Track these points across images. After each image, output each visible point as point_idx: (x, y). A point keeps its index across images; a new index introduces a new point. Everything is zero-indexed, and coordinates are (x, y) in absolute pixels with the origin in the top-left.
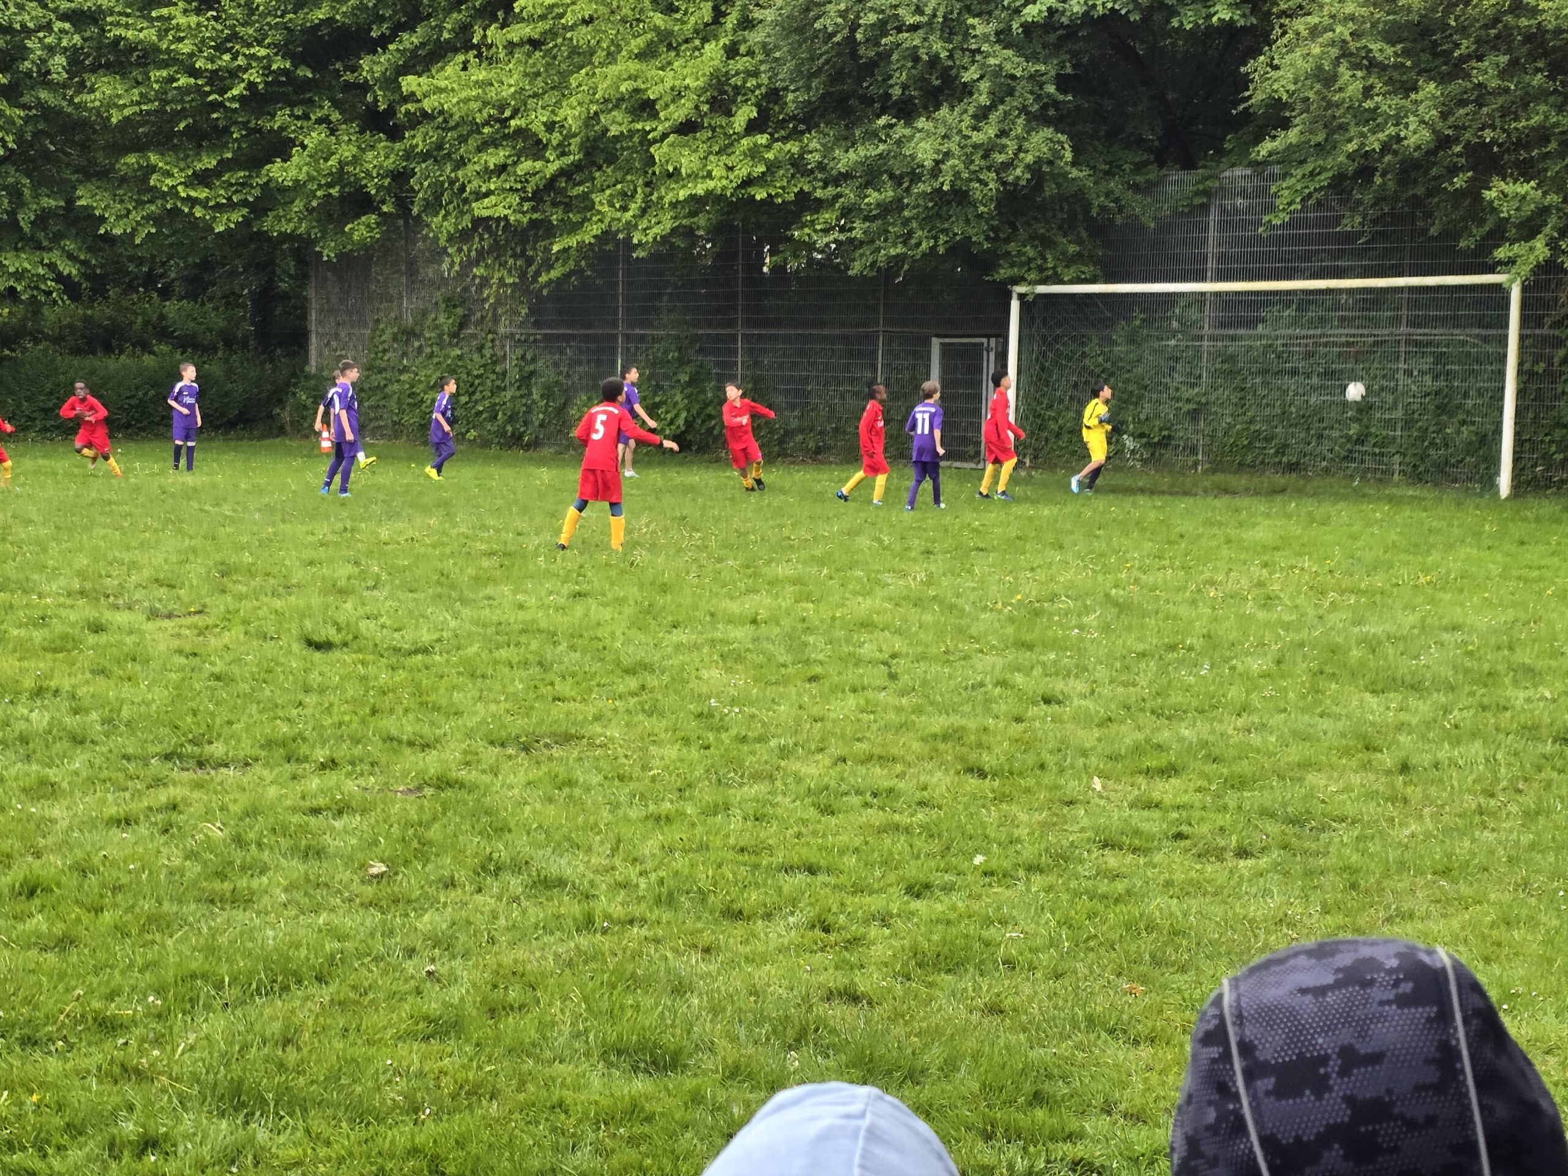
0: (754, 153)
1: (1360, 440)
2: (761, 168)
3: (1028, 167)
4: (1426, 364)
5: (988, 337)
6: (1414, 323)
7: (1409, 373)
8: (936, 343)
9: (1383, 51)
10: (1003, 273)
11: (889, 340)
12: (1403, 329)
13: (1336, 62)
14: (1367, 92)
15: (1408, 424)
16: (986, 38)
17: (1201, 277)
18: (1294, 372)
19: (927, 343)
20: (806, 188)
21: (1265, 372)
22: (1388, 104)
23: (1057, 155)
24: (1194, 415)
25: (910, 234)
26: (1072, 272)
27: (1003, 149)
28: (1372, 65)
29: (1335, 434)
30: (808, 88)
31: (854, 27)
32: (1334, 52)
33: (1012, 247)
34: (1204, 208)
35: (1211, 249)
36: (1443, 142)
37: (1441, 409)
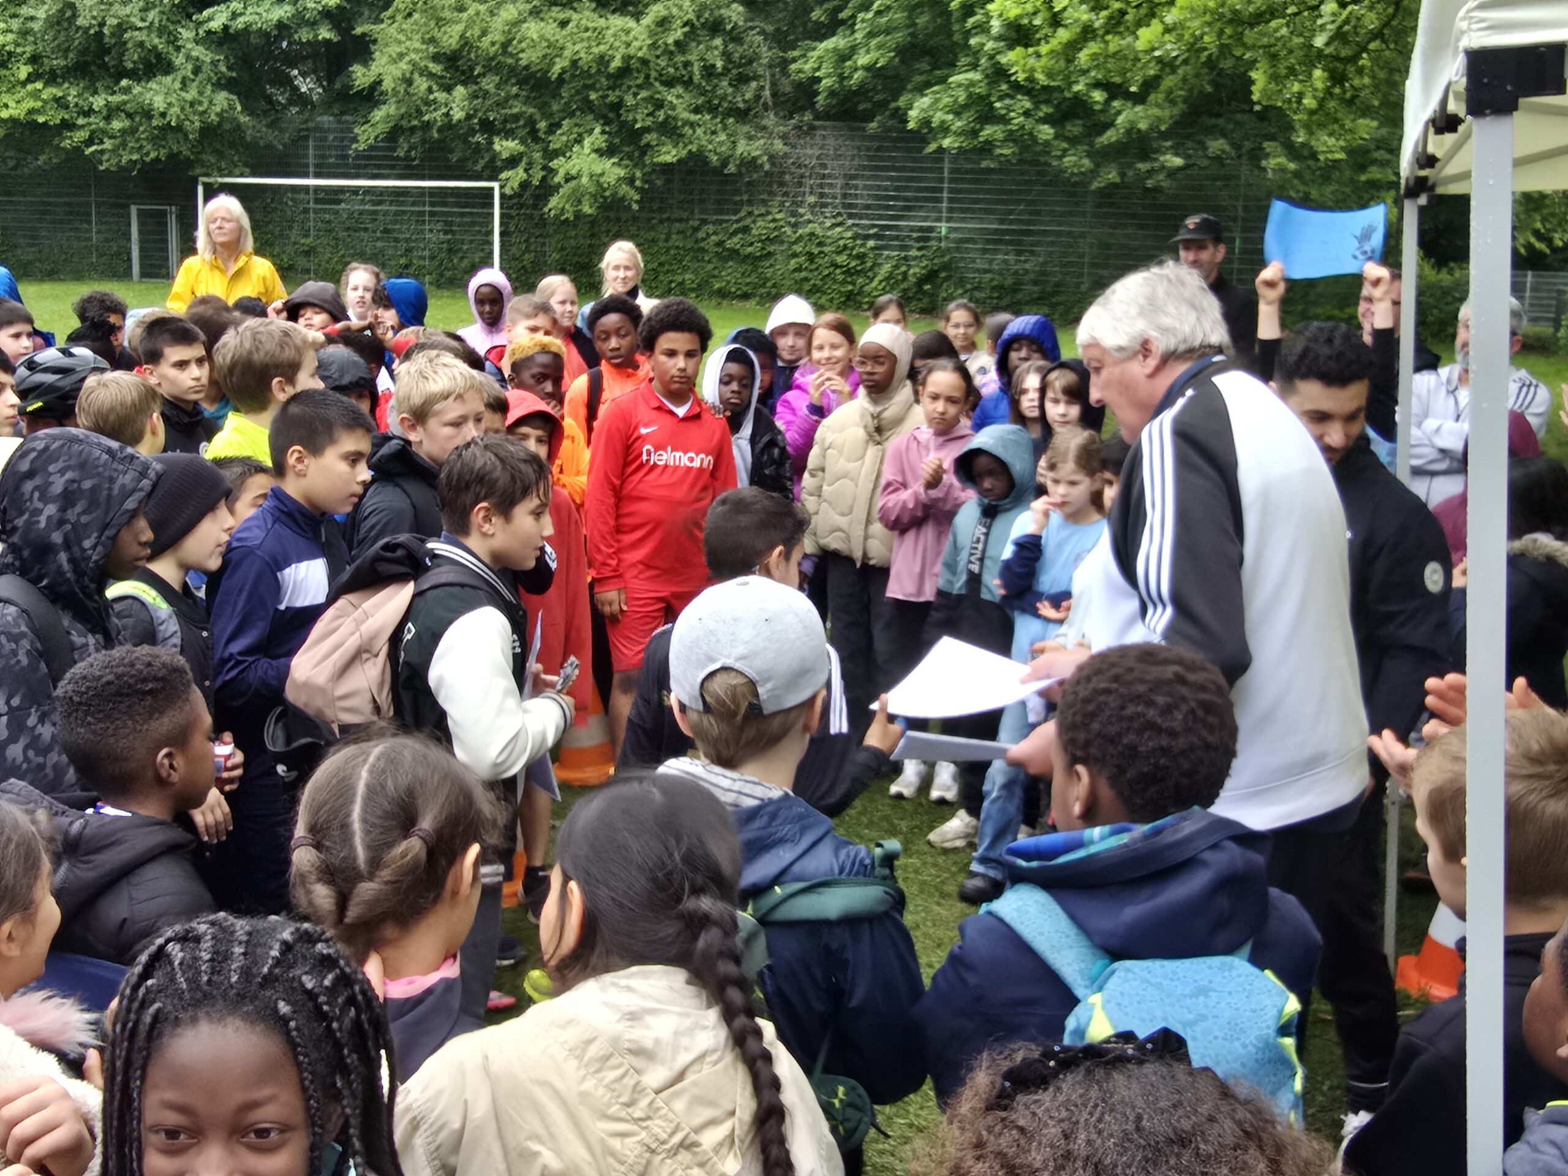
0: (35, 95)
1: (407, 267)
2: (40, 104)
3: (217, 114)
4: (439, 226)
5: (170, 205)
6: (432, 204)
7: (431, 231)
8: (134, 210)
9: (436, 68)
10: (198, 171)
11: (98, 206)
12: (427, 208)
13: (412, 73)
14: (430, 90)
15: (432, 258)
16: (188, 39)
17: (306, 175)
18: (366, 230)
19: (127, 207)
20: (66, 117)
21: (348, 229)
22: (440, 96)
23: (232, 108)
24: (307, 254)
25: (141, 147)
26: (237, 171)
27: (200, 103)
28: (431, 75)
29: (393, 263)
30: (66, 58)
31: (102, 25)
32: (410, 67)
33: (203, 157)
34: (306, 138)
35: (311, 161)
36: (469, 117)
37: (450, 251)
